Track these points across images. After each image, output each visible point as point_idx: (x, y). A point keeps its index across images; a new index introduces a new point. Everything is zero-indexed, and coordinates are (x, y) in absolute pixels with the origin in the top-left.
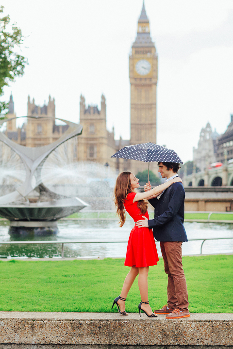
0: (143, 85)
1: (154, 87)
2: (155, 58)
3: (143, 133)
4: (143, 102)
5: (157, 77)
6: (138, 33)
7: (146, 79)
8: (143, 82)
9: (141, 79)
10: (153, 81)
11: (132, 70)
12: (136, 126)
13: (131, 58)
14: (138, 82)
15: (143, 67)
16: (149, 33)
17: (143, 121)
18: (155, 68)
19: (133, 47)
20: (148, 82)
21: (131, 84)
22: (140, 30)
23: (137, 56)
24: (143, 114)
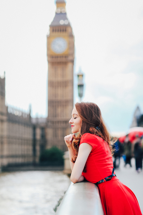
0: (60, 63)
1: (70, 65)
2: (71, 36)
3: (59, 110)
4: (60, 79)
5: (73, 54)
6: (56, 14)
7: (60, 57)
8: (59, 60)
9: (57, 57)
10: (70, 58)
11: (49, 49)
12: (53, 104)
13: (49, 38)
14: (55, 60)
15: (60, 46)
16: (65, 14)
17: (59, 98)
18: (71, 46)
19: (51, 26)
20: (64, 60)
21: (49, 62)
22: (59, 11)
23: (56, 34)
24: (60, 91)
